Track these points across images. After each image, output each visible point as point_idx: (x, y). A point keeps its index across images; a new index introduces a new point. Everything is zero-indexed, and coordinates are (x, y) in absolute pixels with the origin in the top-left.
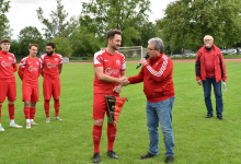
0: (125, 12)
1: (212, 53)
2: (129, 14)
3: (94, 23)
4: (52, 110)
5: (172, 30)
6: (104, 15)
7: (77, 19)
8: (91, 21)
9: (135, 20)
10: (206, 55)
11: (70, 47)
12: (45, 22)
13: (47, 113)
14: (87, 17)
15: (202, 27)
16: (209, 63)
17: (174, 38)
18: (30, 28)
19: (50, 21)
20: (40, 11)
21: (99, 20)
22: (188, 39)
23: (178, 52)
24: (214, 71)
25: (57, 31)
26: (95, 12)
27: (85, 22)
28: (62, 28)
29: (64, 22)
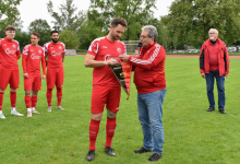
0: (132, 8)
1: (217, 46)
2: (135, 10)
3: (102, 17)
4: (54, 99)
5: (176, 27)
6: (111, 10)
7: (85, 13)
8: (99, 15)
9: (140, 15)
10: (211, 48)
11: (77, 40)
12: (55, 15)
13: (49, 102)
14: (95, 12)
15: (205, 25)
16: (213, 56)
17: (177, 35)
18: (40, 21)
19: (60, 14)
20: (50, 5)
21: (106, 14)
22: (191, 36)
23: (181, 47)
24: (217, 64)
25: (66, 24)
26: (102, 7)
27: (93, 16)
28: (71, 21)
29: (73, 16)
